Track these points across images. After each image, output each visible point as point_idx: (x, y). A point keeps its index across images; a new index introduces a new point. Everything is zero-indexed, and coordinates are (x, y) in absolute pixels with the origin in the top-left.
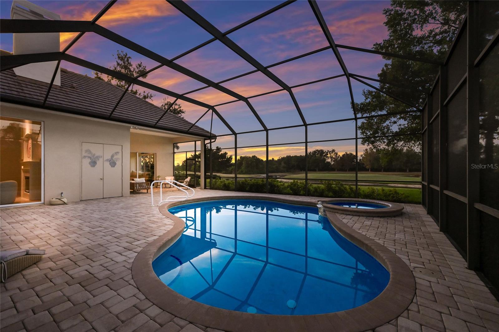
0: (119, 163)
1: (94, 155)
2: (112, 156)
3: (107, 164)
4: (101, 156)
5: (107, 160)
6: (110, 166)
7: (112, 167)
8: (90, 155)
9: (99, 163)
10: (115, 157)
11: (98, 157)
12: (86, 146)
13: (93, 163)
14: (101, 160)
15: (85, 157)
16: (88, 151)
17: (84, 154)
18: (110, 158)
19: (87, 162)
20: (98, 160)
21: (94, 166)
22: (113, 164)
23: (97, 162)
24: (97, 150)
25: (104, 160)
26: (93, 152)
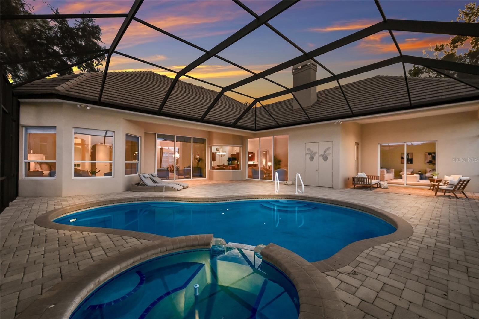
0: (330, 158)
1: (312, 151)
2: (325, 152)
3: (321, 159)
4: (317, 152)
5: (321, 155)
6: (323, 160)
7: (324, 160)
8: (310, 152)
9: (316, 157)
10: (327, 152)
11: (315, 153)
12: (308, 146)
13: (312, 158)
14: (317, 155)
15: (307, 153)
16: (309, 149)
17: (307, 152)
18: (323, 153)
19: (308, 157)
20: (315, 155)
21: (312, 160)
22: (325, 158)
23: (314, 157)
24: (314, 148)
25: (319, 155)
26: (311, 149)
